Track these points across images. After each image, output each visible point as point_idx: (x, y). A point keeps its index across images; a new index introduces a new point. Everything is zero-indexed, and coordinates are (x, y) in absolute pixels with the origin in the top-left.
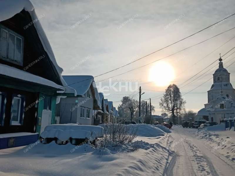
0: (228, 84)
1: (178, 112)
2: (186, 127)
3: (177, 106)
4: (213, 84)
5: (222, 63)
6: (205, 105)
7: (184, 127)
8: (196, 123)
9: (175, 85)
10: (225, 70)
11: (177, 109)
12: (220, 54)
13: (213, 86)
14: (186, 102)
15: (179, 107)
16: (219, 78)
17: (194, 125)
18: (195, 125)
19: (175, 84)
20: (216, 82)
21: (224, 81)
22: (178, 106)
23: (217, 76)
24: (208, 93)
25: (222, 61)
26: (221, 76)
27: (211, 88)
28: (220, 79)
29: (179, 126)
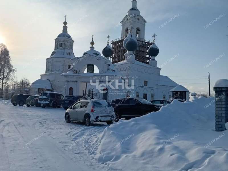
0: (71, 53)
1: (4, 82)
2: (20, 106)
3: (3, 75)
4: (54, 50)
5: (67, 27)
6: (41, 75)
7: (15, 105)
8: (45, 97)
9: (4, 46)
10: (69, 37)
11: (3, 78)
12: (66, 16)
13: (53, 53)
14: (17, 70)
15: (7, 76)
16: (62, 44)
17: (39, 102)
18: (42, 102)
19: (3, 44)
20: (57, 48)
21: (67, 49)
22: (6, 74)
23: (60, 41)
24: (47, 61)
25: (66, 25)
26: (64, 43)
27: (51, 55)
28: (63, 46)
29: (3, 101)
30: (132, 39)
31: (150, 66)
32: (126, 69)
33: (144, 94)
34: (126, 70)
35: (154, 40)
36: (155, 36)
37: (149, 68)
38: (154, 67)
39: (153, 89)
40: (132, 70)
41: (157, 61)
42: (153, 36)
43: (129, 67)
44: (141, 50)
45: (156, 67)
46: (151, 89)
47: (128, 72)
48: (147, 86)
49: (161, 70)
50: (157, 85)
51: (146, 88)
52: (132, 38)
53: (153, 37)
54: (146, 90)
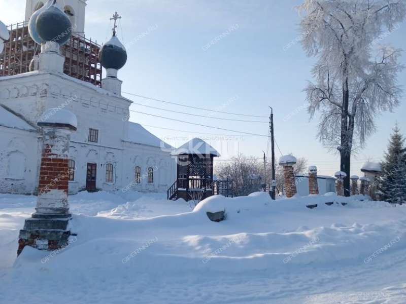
30: (56, 8)
31: (105, 92)
32: (35, 91)
33: (89, 164)
34: (35, 94)
35: (115, 26)
36: (116, 17)
37: (103, 94)
38: (114, 95)
39: (112, 151)
40: (54, 96)
41: (121, 82)
42: (111, 19)
43: (47, 85)
44: (75, 58)
45: (120, 95)
46: (108, 150)
47: (44, 100)
48: (97, 142)
49: (132, 104)
50: (123, 141)
51: (95, 148)
52: (55, 6)
53: (113, 21)
54: (93, 153)
